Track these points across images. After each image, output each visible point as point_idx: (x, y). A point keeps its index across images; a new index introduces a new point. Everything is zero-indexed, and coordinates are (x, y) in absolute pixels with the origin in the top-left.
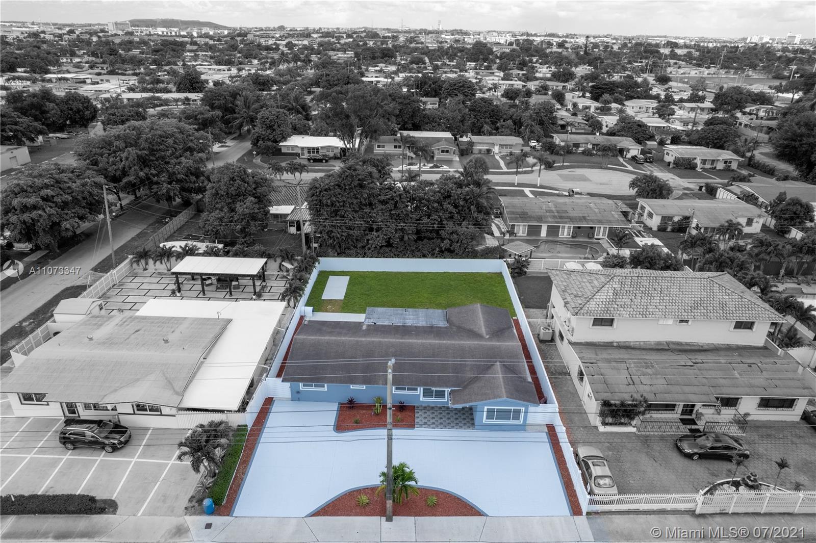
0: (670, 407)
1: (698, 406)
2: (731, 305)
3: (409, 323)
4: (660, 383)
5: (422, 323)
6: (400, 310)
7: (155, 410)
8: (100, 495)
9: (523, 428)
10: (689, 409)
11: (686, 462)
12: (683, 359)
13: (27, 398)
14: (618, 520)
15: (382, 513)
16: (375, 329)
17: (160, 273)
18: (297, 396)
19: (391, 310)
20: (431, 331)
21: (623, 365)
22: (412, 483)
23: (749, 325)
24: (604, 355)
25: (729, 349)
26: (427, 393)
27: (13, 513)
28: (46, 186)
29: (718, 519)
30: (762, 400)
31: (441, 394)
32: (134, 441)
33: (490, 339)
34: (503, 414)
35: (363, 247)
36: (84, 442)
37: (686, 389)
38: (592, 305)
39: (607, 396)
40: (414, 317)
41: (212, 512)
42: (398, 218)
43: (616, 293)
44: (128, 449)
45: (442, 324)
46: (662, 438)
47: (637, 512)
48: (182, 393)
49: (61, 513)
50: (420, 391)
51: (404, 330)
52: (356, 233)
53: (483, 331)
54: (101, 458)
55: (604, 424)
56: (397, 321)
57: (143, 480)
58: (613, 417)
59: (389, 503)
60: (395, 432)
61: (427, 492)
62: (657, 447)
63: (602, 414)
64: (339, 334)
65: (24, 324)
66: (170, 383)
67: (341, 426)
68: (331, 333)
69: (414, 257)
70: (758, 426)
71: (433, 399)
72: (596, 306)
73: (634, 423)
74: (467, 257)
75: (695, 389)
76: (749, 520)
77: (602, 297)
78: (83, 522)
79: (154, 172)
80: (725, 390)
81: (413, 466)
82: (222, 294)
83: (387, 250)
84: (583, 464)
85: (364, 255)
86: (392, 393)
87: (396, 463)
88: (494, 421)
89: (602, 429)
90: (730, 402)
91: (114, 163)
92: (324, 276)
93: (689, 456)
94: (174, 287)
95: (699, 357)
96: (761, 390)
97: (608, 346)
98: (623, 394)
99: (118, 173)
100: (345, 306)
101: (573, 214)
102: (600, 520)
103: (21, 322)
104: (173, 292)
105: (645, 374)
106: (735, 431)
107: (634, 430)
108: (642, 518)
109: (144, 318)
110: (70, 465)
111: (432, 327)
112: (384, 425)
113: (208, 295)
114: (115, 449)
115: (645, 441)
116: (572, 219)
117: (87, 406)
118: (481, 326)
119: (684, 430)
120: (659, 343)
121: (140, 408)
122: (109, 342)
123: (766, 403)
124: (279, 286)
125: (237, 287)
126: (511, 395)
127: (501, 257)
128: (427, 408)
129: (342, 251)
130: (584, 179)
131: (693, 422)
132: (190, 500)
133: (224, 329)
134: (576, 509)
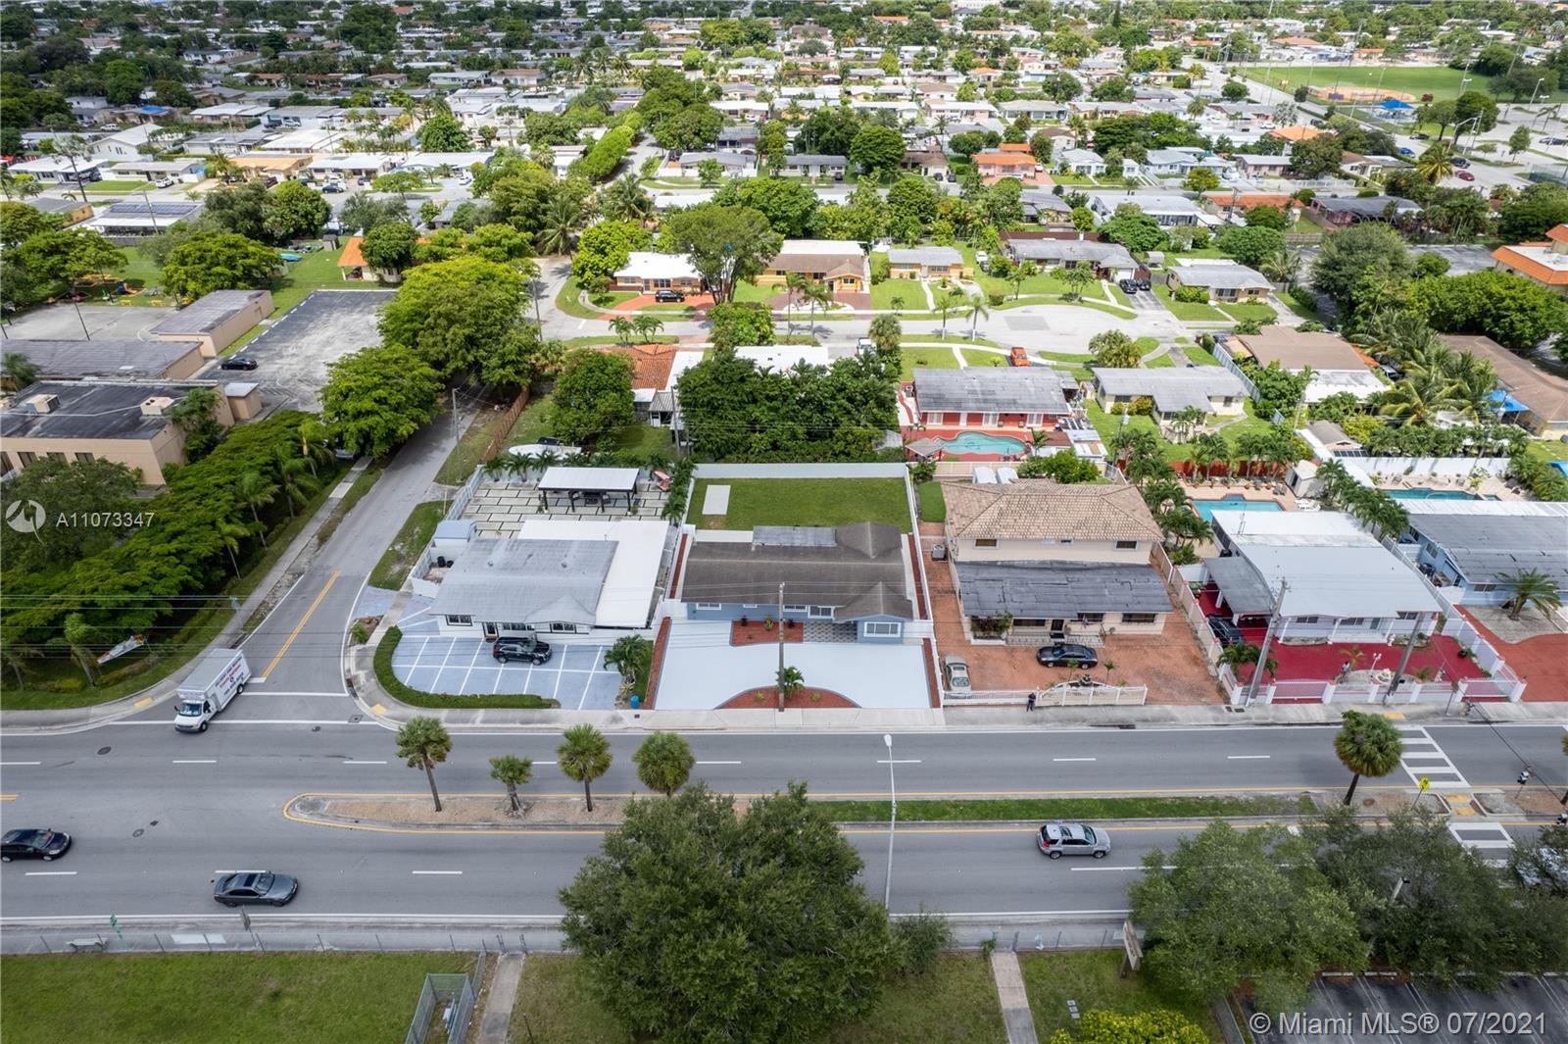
0: (1041, 623)
1: (1066, 621)
2: (1115, 524)
3: (797, 543)
4: (1030, 601)
5: (810, 543)
6: (788, 529)
7: (570, 628)
8: (545, 696)
9: (899, 641)
10: (1058, 625)
11: (1043, 669)
12: (1060, 578)
13: (453, 619)
14: (968, 711)
15: (774, 704)
16: (764, 550)
17: (515, 485)
18: (693, 615)
19: (777, 529)
20: (820, 551)
21: (999, 584)
22: (799, 682)
23: (1132, 545)
24: (985, 574)
25: (1113, 567)
26: (814, 611)
27: (482, 707)
28: (376, 387)
29: (1052, 710)
30: (1125, 615)
31: (827, 612)
32: (554, 656)
33: (875, 560)
34: (882, 629)
35: (745, 452)
36: (515, 656)
37: (1053, 606)
38: (975, 526)
39: (974, 612)
40: (803, 537)
41: (635, 706)
42: (785, 417)
43: (1001, 514)
44: (551, 662)
45: (831, 544)
46: (1027, 650)
47: (986, 705)
48: (593, 614)
49: (518, 707)
50: (808, 609)
51: (792, 551)
52: (737, 436)
53: (870, 551)
54: (531, 669)
55: (975, 637)
56: (785, 542)
57: (574, 685)
58: (983, 630)
59: (782, 696)
60: (788, 647)
61: (812, 691)
62: (1019, 656)
63: (973, 629)
64: (729, 556)
65: (397, 547)
66: (581, 605)
67: (735, 641)
68: (722, 556)
69: (804, 461)
70: (1120, 639)
71: (820, 617)
72: (978, 528)
73: (1004, 635)
74: (865, 461)
75: (1062, 606)
76: (1077, 710)
77: (986, 518)
78: (538, 713)
79: (482, 353)
80: (1090, 606)
81: (800, 667)
82: (592, 510)
83: (773, 453)
84: (947, 670)
85: (747, 461)
86: (783, 612)
87: (787, 666)
88: (874, 635)
89: (974, 642)
90: (1097, 618)
91: (435, 344)
92: (702, 485)
93: (1045, 664)
94: (538, 502)
95: (1078, 575)
96: (1124, 607)
97: (992, 565)
98: (991, 610)
99: (442, 357)
100: (729, 522)
101: (1001, 396)
102: (953, 711)
103: (392, 545)
104: (540, 509)
105: (1017, 592)
106: (1095, 643)
107: (1003, 643)
108: (989, 709)
109: (530, 542)
110: (507, 675)
111: (820, 548)
112: (775, 640)
113: (579, 510)
114: (542, 661)
115: (1011, 651)
116: (998, 403)
117: (506, 627)
118: (869, 545)
119: (1052, 642)
120: (1043, 562)
121: (558, 627)
122: (508, 567)
123: (1128, 618)
124: (655, 500)
125: (608, 501)
126: (888, 611)
127: (904, 461)
128: (816, 623)
129: (720, 455)
130: (1040, 325)
131: (1061, 636)
132: (618, 698)
133: (614, 551)
134: (935, 703)
